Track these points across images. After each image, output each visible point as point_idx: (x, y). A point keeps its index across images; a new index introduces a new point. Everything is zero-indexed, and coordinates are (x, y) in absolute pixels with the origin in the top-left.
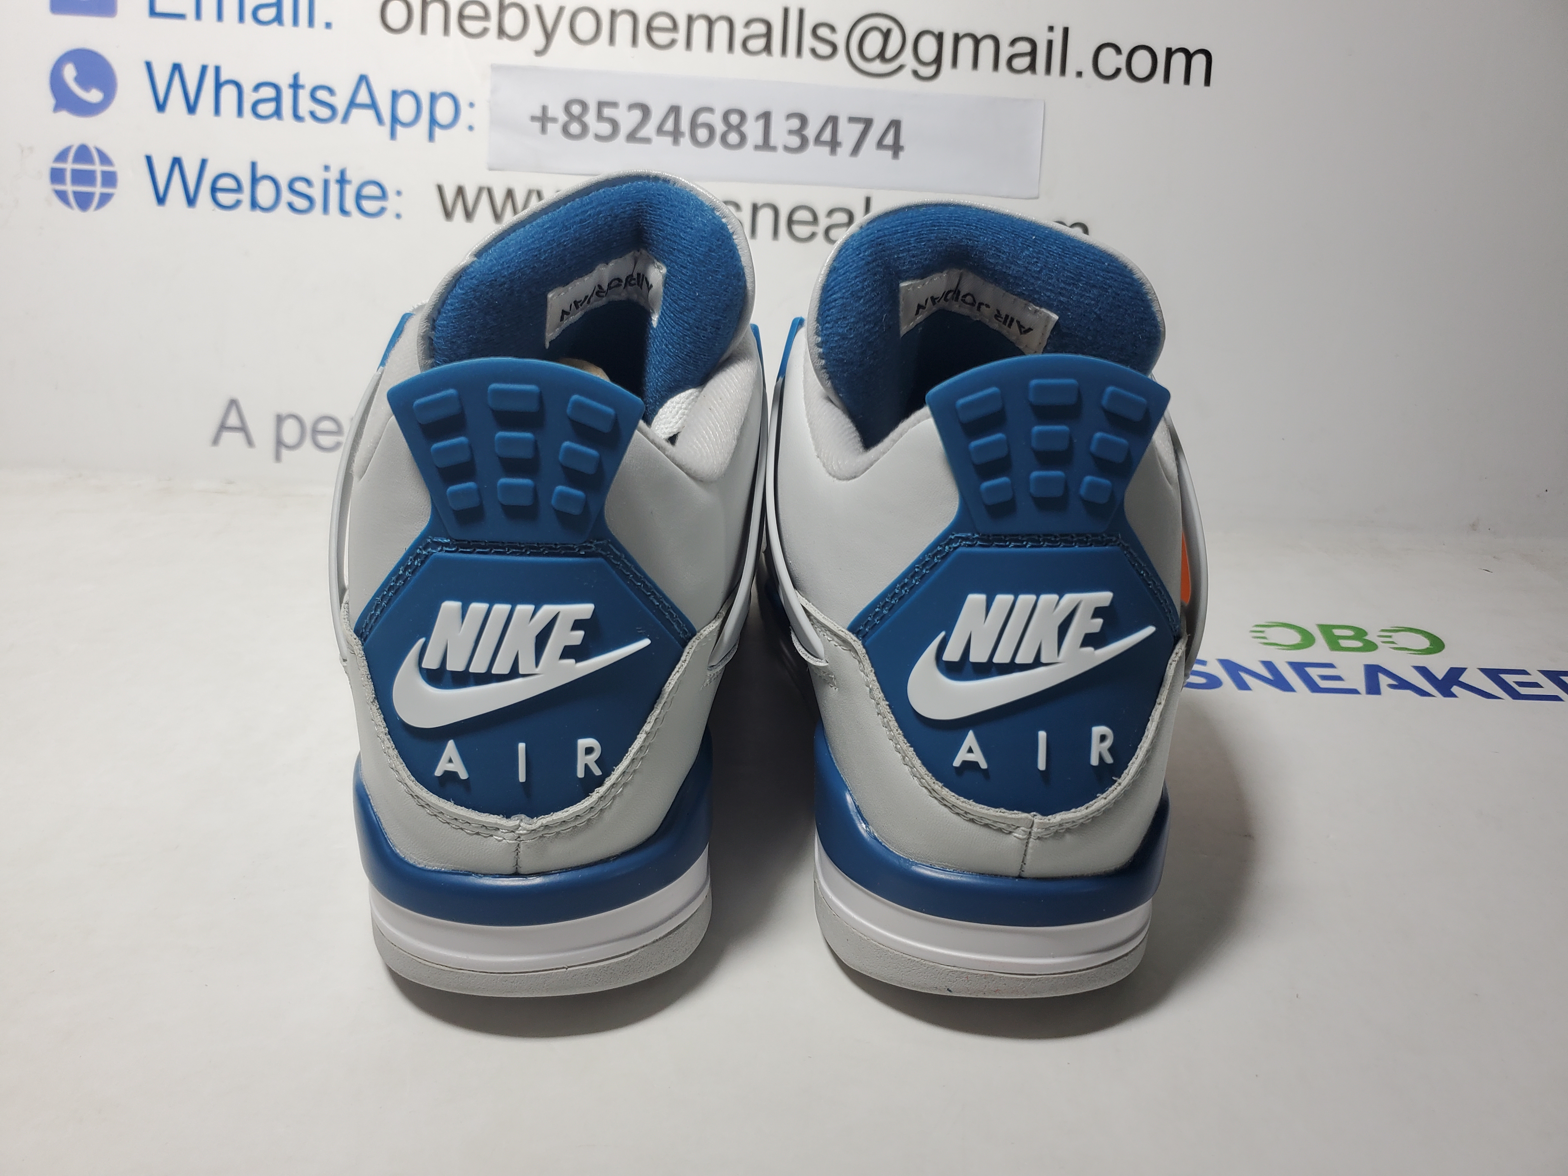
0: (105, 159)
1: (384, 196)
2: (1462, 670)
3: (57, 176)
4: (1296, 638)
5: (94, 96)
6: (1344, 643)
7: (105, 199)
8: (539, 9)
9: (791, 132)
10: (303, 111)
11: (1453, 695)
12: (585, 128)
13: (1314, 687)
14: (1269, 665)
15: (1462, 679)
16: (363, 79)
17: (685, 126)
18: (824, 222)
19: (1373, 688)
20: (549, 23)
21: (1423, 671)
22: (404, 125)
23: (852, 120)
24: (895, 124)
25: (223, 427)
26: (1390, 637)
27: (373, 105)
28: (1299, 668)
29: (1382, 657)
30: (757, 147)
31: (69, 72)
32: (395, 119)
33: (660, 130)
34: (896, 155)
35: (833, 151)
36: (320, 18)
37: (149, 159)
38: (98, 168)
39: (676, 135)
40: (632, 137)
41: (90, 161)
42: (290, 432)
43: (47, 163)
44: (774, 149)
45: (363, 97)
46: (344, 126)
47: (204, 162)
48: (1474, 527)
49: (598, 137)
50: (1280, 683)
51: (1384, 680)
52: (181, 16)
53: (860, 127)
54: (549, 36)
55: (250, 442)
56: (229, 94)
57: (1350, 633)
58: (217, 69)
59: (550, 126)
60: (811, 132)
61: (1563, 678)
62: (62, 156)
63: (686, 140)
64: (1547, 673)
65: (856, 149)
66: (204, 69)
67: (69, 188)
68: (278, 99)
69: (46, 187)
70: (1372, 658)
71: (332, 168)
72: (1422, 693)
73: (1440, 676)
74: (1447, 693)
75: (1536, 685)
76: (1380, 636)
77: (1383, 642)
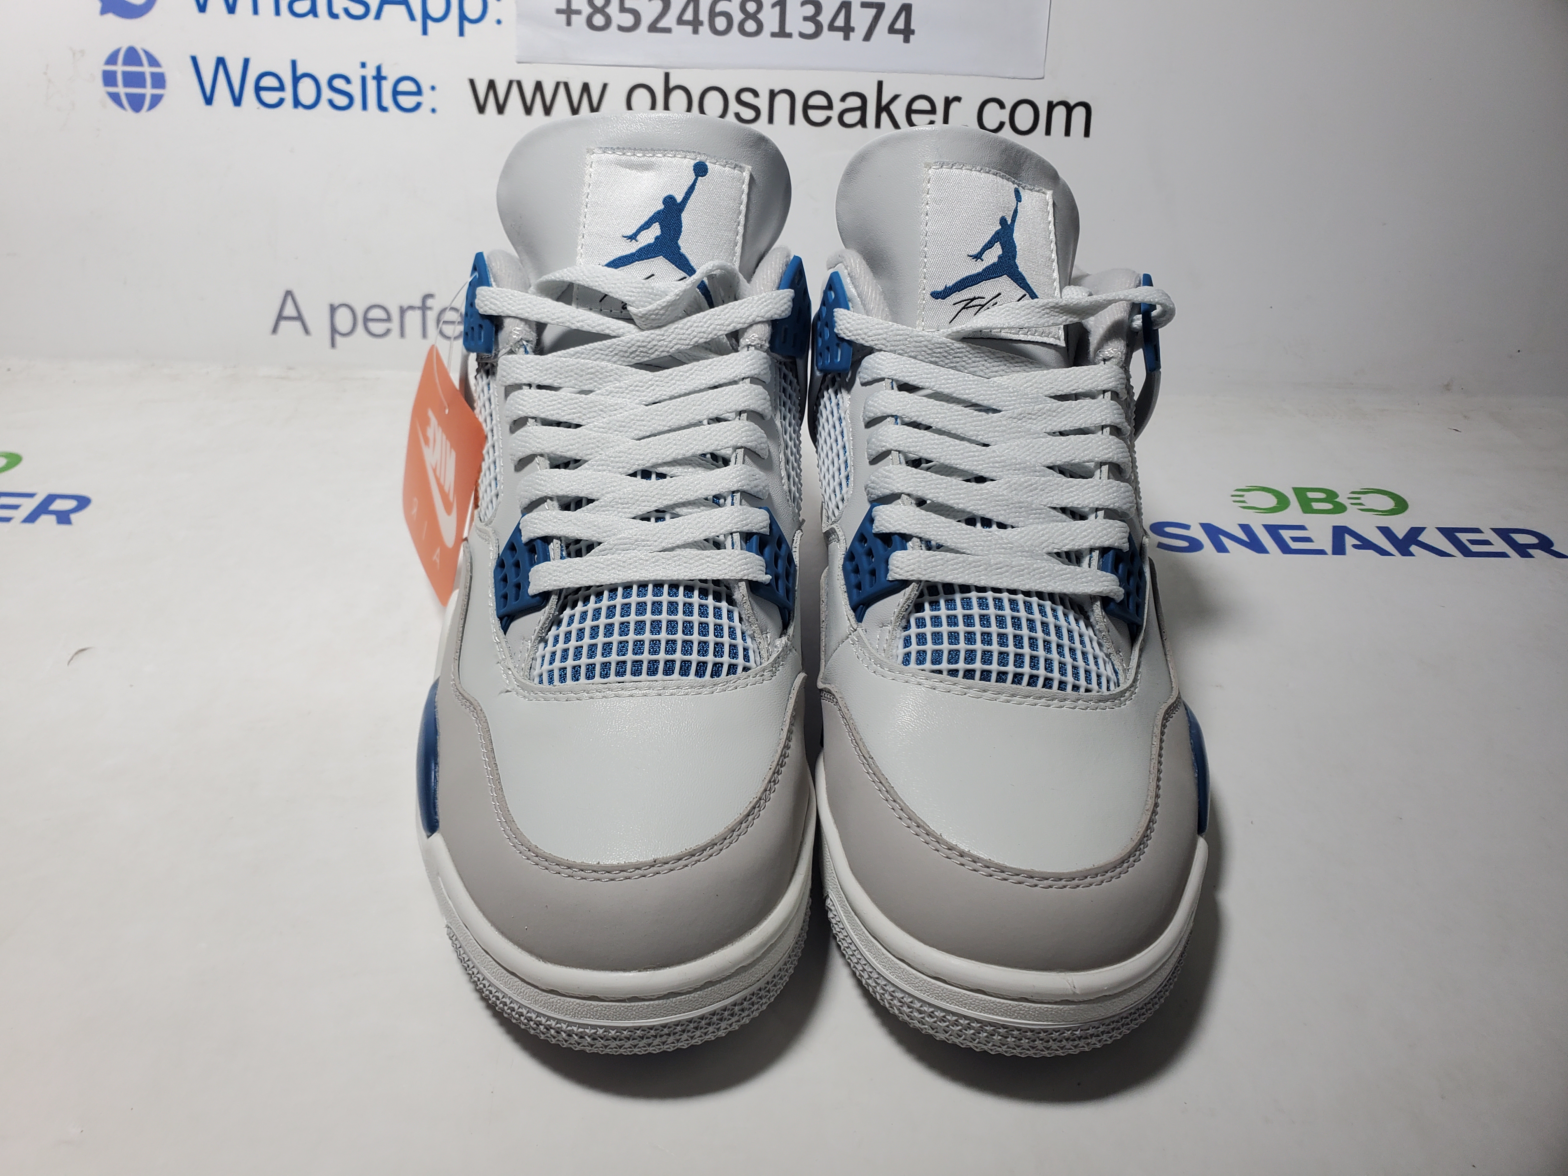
0: (153, 61)
1: (419, 92)
2: (1421, 530)
3: (109, 79)
4: (1272, 501)
6: (1316, 506)
7: (156, 100)
9: (806, 19)
10: (338, 8)
11: (1411, 554)
12: (608, 21)
13: (1285, 549)
14: (1245, 528)
15: (1421, 538)
17: (704, 16)
18: (838, 107)
19: (1339, 549)
21: (1386, 531)
22: (436, 20)
23: (864, 5)
24: (906, 9)
25: (280, 317)
26: (1358, 498)
28: (1273, 530)
29: (1351, 519)
30: (773, 35)
32: (426, 16)
33: (680, 21)
34: (907, 40)
35: (847, 38)
37: (194, 59)
38: (147, 69)
39: (696, 24)
40: (653, 28)
41: (139, 63)
42: (343, 320)
43: (99, 67)
44: (790, 35)
46: (377, 21)
47: (246, 62)
48: (1447, 387)
49: (621, 28)
50: (1255, 545)
51: (1349, 541)
53: (873, 11)
55: (307, 331)
57: (1322, 495)
59: (574, 18)
60: (825, 18)
61: (1511, 536)
62: (112, 59)
63: (705, 29)
64: (1499, 532)
65: (867, 37)
67: (121, 90)
69: (100, 90)
70: (1339, 520)
71: (368, 65)
72: (1383, 552)
73: (1400, 536)
74: (1406, 552)
75: (1487, 543)
76: (1349, 498)
77: (1352, 504)
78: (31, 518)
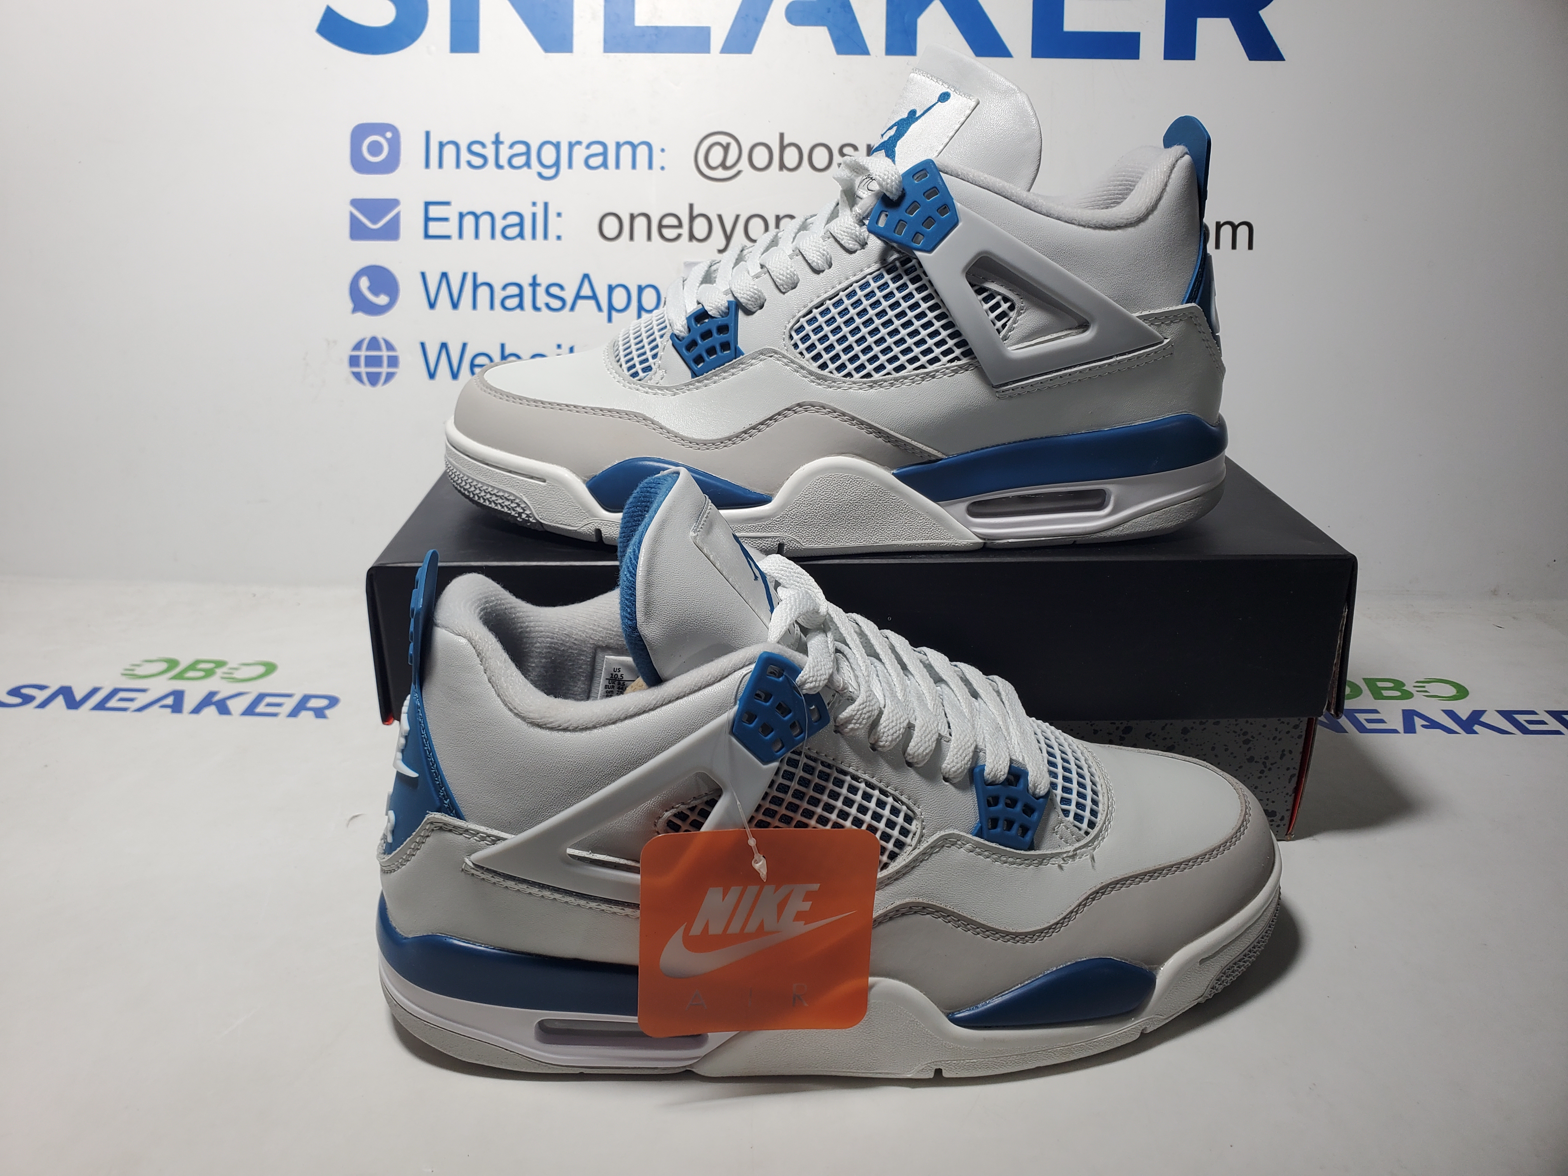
0: (390, 347)
2: (1482, 712)
3: (354, 361)
5: (383, 300)
6: (1385, 693)
7: (390, 376)
8: (720, 217)
10: (540, 303)
11: (1475, 732)
13: (1361, 729)
15: (1483, 719)
16: (586, 276)
19: (1409, 728)
20: (728, 229)
21: (1451, 714)
22: (618, 311)
26: (1424, 687)
27: (594, 297)
31: (364, 283)
32: (611, 307)
36: (552, 234)
37: (423, 345)
38: (385, 353)
41: (378, 348)
43: (347, 351)
45: (586, 291)
46: (572, 313)
47: (464, 345)
48: (1495, 593)
51: (1418, 722)
52: (448, 237)
54: (728, 238)
56: (483, 292)
57: (1391, 685)
58: (475, 275)
61: (1565, 716)
62: (358, 347)
64: (1551, 713)
66: (465, 275)
67: (363, 369)
68: (521, 295)
69: (346, 370)
70: (1408, 704)
71: (563, 346)
72: (1450, 731)
73: (1464, 718)
74: (1470, 730)
75: (1542, 722)
76: (1415, 687)
77: (1417, 691)
78: (294, 713)
